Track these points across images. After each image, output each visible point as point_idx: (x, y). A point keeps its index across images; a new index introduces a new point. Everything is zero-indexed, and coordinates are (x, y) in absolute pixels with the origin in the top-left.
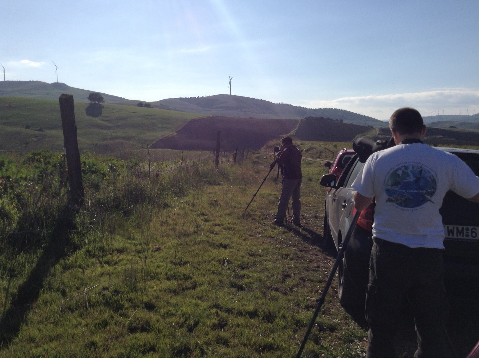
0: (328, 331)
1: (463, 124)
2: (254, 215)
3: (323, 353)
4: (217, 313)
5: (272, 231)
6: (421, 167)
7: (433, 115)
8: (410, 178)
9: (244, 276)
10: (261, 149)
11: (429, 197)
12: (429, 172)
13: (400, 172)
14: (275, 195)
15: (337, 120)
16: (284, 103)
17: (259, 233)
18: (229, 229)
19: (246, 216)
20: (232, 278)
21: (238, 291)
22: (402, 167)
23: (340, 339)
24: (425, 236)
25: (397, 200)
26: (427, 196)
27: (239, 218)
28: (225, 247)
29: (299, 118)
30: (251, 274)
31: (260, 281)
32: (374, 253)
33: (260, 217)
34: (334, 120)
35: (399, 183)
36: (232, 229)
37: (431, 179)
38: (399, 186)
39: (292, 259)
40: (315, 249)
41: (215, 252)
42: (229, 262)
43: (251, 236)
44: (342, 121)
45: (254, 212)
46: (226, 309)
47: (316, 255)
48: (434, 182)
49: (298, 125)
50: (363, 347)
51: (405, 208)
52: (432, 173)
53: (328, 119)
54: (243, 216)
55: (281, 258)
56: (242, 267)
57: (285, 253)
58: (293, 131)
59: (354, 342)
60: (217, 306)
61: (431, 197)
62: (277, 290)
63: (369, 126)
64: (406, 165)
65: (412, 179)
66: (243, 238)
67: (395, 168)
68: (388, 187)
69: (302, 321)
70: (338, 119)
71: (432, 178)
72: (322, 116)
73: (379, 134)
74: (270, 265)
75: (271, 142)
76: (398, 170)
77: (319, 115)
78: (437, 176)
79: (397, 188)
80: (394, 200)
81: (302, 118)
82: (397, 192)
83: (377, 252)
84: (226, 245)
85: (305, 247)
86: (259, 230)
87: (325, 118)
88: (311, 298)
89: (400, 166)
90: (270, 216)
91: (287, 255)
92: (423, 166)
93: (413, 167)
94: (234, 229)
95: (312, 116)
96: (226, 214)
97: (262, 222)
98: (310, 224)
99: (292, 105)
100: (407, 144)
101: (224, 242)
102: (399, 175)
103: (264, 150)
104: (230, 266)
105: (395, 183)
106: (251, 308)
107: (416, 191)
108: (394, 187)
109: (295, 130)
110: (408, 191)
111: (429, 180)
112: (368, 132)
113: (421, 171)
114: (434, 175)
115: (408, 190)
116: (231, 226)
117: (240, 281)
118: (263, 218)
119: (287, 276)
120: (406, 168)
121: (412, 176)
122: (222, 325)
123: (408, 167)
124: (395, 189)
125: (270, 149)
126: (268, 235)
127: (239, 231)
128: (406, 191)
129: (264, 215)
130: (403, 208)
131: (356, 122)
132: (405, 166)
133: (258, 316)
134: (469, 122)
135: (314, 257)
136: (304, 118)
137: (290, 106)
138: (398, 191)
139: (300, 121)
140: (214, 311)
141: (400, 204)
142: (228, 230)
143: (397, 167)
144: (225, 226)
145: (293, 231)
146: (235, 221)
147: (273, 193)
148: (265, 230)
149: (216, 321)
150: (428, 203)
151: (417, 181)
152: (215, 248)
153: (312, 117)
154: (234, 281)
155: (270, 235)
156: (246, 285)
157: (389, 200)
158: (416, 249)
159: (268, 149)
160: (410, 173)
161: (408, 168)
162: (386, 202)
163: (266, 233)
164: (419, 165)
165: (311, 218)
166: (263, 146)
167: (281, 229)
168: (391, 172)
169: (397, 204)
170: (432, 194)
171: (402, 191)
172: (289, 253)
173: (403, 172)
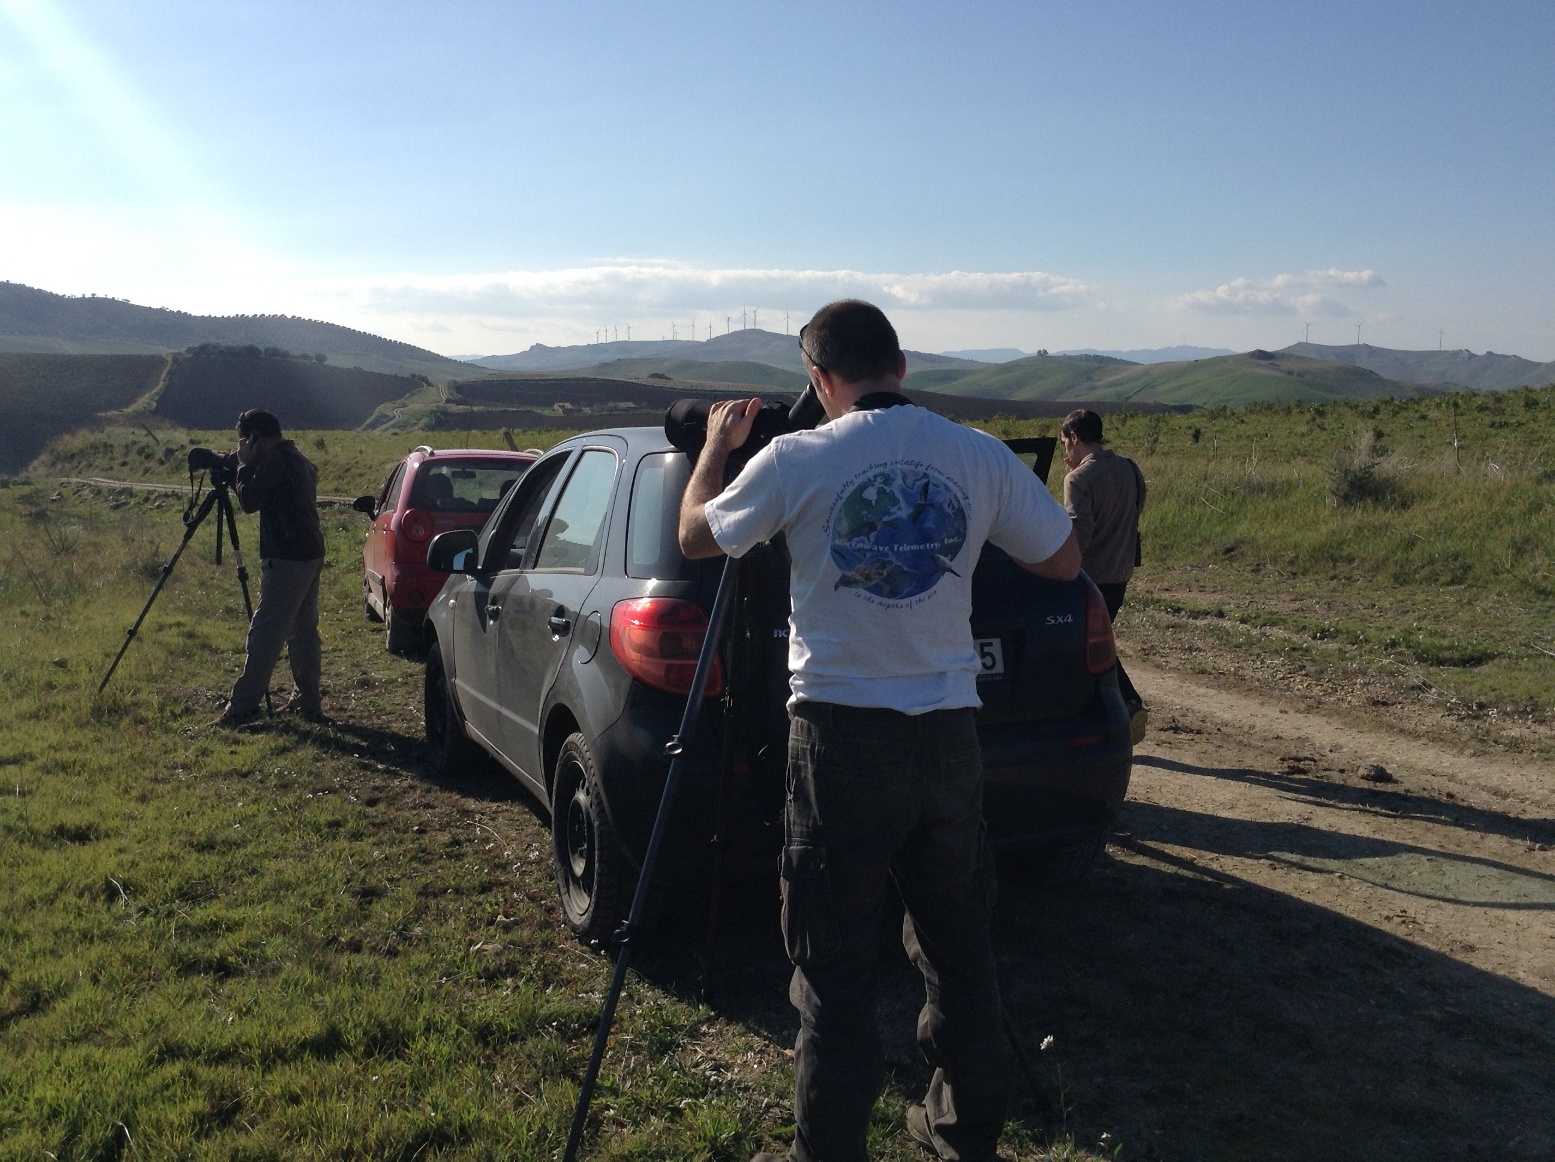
0: (585, 1034)
1: (685, 366)
2: (135, 704)
3: (608, 1108)
4: (190, 1074)
5: (232, 752)
6: (926, 475)
7: (602, 340)
8: (900, 509)
9: (213, 927)
10: (31, 469)
11: (946, 560)
12: (947, 488)
13: (871, 494)
14: (179, 625)
15: (305, 356)
16: (100, 294)
17: (184, 767)
18: (64, 767)
19: (108, 712)
20: (174, 941)
21: (222, 980)
22: (875, 477)
23: (635, 1048)
24: (943, 674)
25: (868, 578)
26: (942, 557)
27: (81, 725)
28: (81, 836)
29: (164, 351)
30: (235, 915)
31: (284, 929)
32: (804, 749)
33: (161, 709)
34: (296, 357)
35: (872, 527)
36: (78, 768)
37: (953, 508)
38: (873, 536)
39: (356, 836)
40: (412, 787)
41: (56, 862)
42: (132, 888)
43: (156, 780)
44: (321, 358)
45: (134, 694)
46: (213, 1051)
47: (427, 806)
48: (961, 515)
49: (164, 375)
50: (710, 1055)
51: (892, 601)
52: (956, 490)
53: (275, 352)
54: (97, 712)
55: (315, 839)
56: (190, 894)
57: (323, 818)
58: (147, 396)
59: (678, 1045)
60: (172, 1052)
61: (951, 561)
62: (355, 947)
63: (413, 376)
64: (887, 470)
65: (903, 511)
66: (134, 793)
67: (858, 482)
68: (838, 542)
69: (500, 1025)
70: (311, 354)
71: (956, 506)
72: (249, 343)
73: (448, 401)
74: (291, 869)
75: (67, 438)
76: (863, 487)
77: (239, 341)
78: (967, 498)
79: (865, 543)
80: (858, 577)
81: (176, 351)
82: (868, 554)
83: (813, 745)
84: (80, 828)
85: (376, 788)
86: (181, 756)
87: (262, 348)
88: (485, 947)
89: (870, 474)
90: (201, 702)
91: (335, 824)
92: (930, 472)
93: (904, 478)
94: (83, 766)
95: (214, 341)
96: (23, 717)
97: (175, 725)
98: (353, 710)
99: (134, 301)
100: (877, 411)
101: (72, 818)
102: (867, 503)
103: (42, 471)
104: (143, 901)
105: (860, 529)
106: (311, 1026)
107: (915, 547)
108: (856, 539)
109: (157, 394)
110: (896, 550)
111: (949, 510)
112: (413, 394)
113: (926, 485)
114: (960, 496)
115: (896, 546)
116: (66, 756)
117: (211, 946)
118: (178, 711)
119: (369, 894)
120: (888, 479)
121: (902, 504)
122: (225, 1113)
123: (892, 476)
124: (860, 545)
125: (68, 466)
126: (224, 769)
127: (106, 771)
128: (892, 549)
129: (176, 700)
130: (886, 601)
131: (372, 364)
132: (882, 474)
133: (349, 1049)
134: (701, 359)
135: (427, 815)
136: (183, 350)
137: (125, 306)
138: (871, 550)
139: (170, 359)
140: (173, 1069)
141: (877, 590)
142: (61, 775)
143: (862, 479)
144: (40, 761)
145: (313, 742)
146: (75, 736)
147: (171, 620)
148: (204, 752)
149: (199, 1104)
150: (947, 576)
151: (919, 513)
152: (45, 849)
153: (215, 347)
154: (184, 950)
155: (231, 768)
156: (238, 953)
157: (846, 582)
158: (924, 716)
159: (59, 467)
160: (898, 495)
161: (893, 480)
162: (836, 588)
163: (212, 763)
164: (922, 470)
165: (348, 689)
166: (34, 456)
167: (262, 742)
168: (845, 495)
169: (869, 589)
170: (953, 551)
171: (881, 549)
172: (338, 817)
173: (881, 492)
